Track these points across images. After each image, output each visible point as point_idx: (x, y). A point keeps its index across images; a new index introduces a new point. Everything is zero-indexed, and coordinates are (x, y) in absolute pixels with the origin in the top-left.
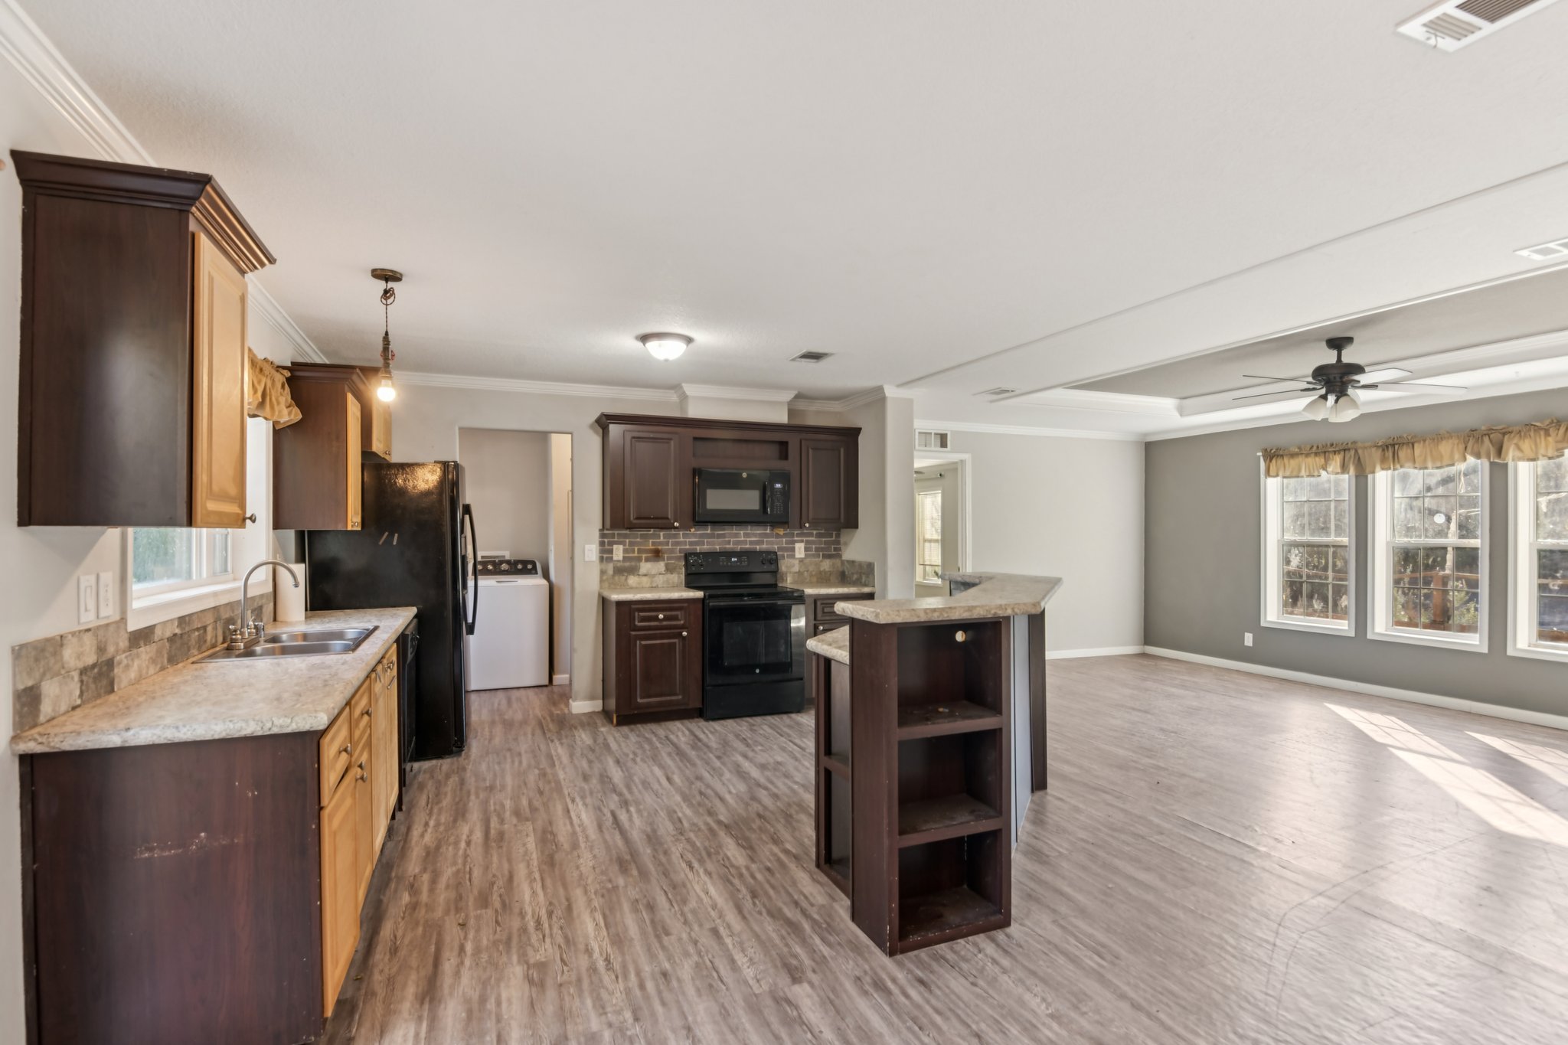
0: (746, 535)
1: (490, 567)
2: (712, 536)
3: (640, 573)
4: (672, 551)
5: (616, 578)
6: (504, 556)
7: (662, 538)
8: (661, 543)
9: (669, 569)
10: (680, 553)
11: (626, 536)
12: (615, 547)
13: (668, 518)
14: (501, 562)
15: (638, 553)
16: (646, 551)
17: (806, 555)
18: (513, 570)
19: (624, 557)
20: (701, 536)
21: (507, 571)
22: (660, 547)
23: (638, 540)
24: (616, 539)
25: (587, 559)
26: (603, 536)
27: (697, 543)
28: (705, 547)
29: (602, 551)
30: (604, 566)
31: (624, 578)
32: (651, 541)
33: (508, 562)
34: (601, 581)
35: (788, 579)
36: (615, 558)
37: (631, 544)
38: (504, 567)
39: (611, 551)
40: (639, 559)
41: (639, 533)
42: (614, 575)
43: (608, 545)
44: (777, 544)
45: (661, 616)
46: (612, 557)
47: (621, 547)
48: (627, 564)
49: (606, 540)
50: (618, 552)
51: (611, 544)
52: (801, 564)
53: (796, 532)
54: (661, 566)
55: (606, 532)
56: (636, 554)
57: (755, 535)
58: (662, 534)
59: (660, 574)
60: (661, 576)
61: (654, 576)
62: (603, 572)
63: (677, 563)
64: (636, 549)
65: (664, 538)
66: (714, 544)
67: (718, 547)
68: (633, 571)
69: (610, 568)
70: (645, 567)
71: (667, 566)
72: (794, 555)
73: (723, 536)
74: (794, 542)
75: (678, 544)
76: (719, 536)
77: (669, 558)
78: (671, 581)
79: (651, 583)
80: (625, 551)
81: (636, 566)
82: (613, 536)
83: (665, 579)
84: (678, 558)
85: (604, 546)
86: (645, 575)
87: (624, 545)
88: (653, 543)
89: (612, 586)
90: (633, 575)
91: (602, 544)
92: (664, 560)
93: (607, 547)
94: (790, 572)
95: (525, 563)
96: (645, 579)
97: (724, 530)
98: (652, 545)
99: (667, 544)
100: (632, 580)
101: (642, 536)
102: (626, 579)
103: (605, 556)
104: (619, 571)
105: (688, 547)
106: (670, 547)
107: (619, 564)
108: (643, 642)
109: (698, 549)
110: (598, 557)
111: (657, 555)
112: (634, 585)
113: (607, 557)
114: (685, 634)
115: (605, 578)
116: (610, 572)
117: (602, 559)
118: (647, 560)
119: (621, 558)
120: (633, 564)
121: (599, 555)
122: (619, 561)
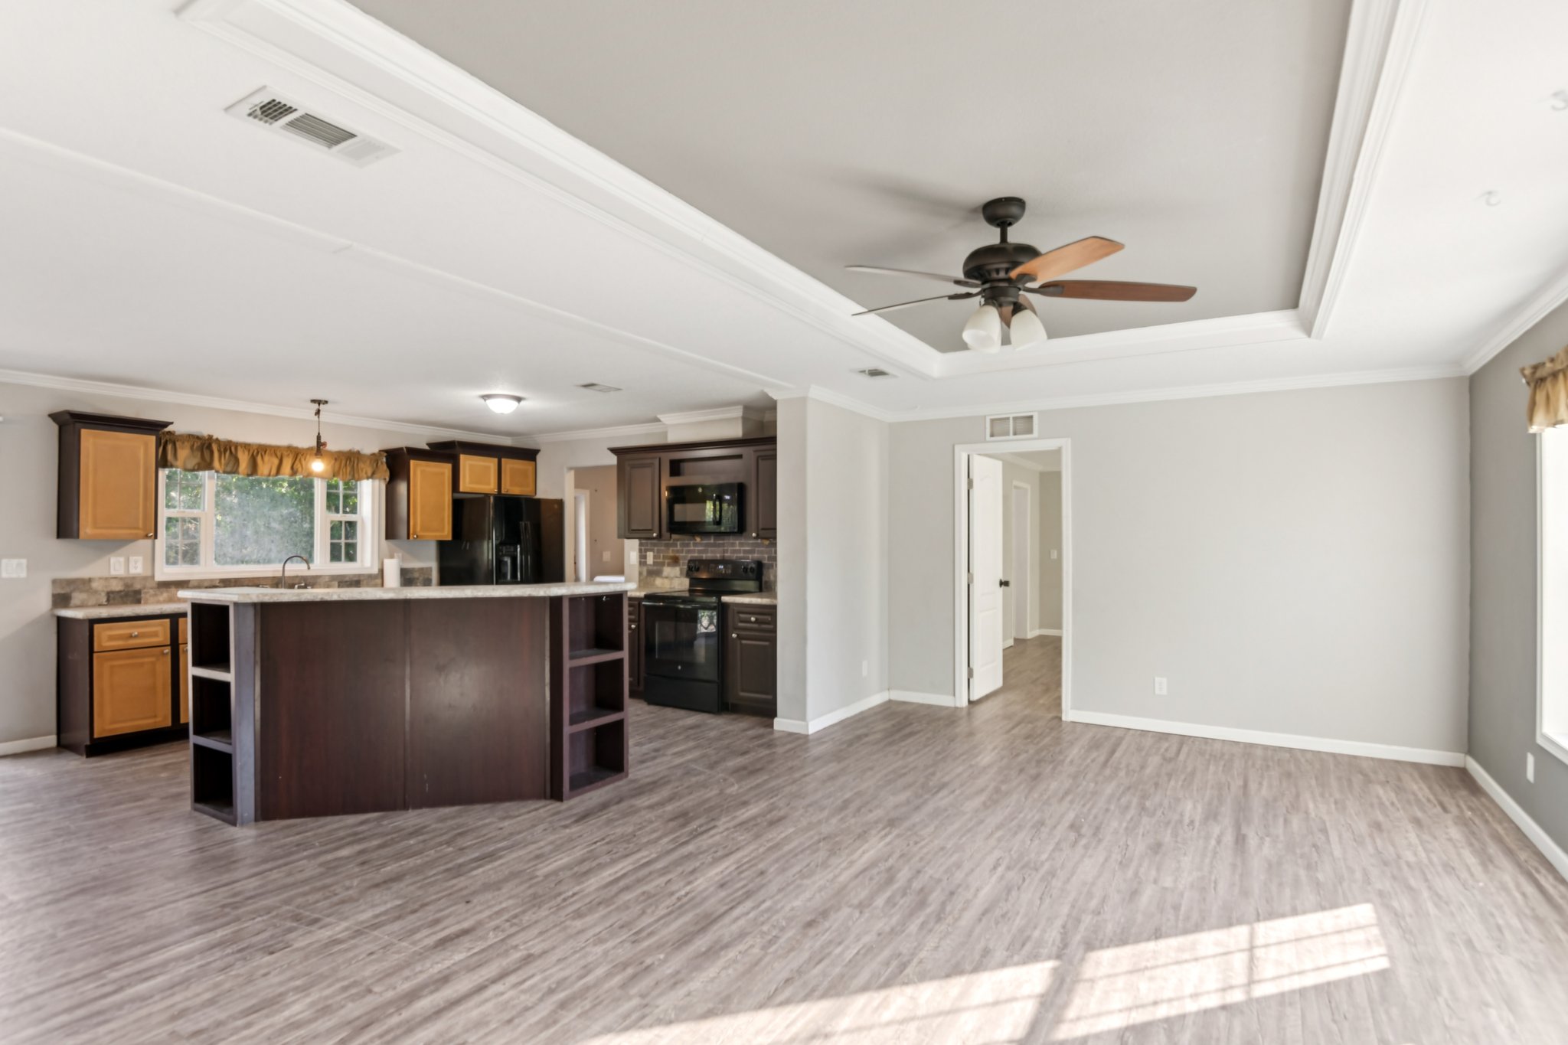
0: (741, 545)
3: (663, 573)
4: (685, 558)
5: (650, 577)
7: (679, 546)
8: (678, 551)
9: (683, 574)
11: (656, 545)
12: (648, 553)
15: (663, 559)
16: (668, 558)
19: (654, 562)
22: (677, 555)
23: (663, 548)
24: (649, 548)
25: (631, 563)
26: (641, 544)
27: (705, 551)
29: (641, 559)
30: (641, 568)
31: (652, 579)
32: (672, 548)
34: (639, 580)
36: (648, 563)
37: (659, 551)
39: (646, 558)
40: (663, 564)
41: (664, 542)
42: (649, 575)
44: (767, 553)
46: (646, 562)
47: (652, 554)
48: (655, 568)
49: (643, 547)
50: (650, 556)
51: (646, 550)
54: (677, 570)
56: (661, 560)
57: (748, 545)
58: (678, 543)
59: (676, 575)
60: (677, 579)
61: (672, 579)
62: (640, 574)
63: (686, 568)
64: (662, 555)
68: (659, 572)
69: (645, 570)
70: (667, 570)
71: (681, 570)
73: (723, 545)
75: (689, 552)
76: (719, 545)
77: (682, 564)
78: (683, 584)
80: (655, 557)
81: (661, 570)
82: (647, 545)
83: (680, 582)
84: (687, 565)
86: (666, 578)
87: (654, 552)
88: (673, 551)
89: (646, 586)
90: (658, 575)
91: (640, 551)
92: (679, 566)
93: (643, 554)
96: (666, 581)
98: (672, 553)
99: (681, 551)
100: (659, 578)
101: (665, 545)
102: (654, 581)
104: (650, 571)
105: (697, 555)
106: (683, 554)
107: (651, 568)
109: (704, 556)
110: (638, 561)
111: (675, 561)
112: (659, 585)
113: (643, 562)
115: (642, 578)
116: (645, 573)
117: (640, 563)
118: (669, 565)
119: (652, 563)
120: (659, 568)
122: (650, 565)
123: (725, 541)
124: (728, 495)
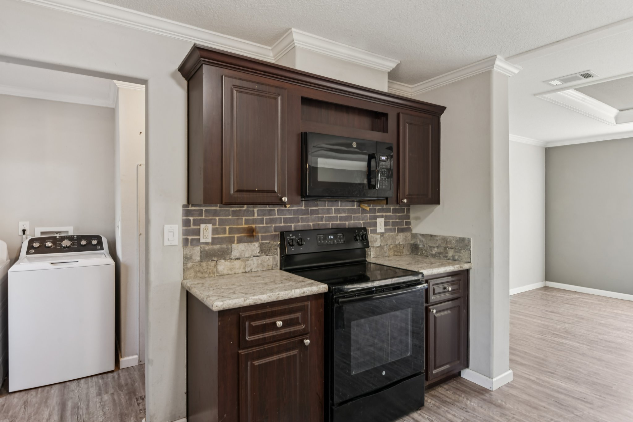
0: (337, 211)
1: (49, 244)
2: (306, 212)
3: (232, 257)
4: (266, 230)
5: (204, 264)
6: (67, 232)
7: (256, 215)
8: (254, 222)
9: (264, 251)
10: (275, 231)
11: (215, 213)
12: (203, 226)
13: (274, 192)
14: (63, 238)
15: (229, 233)
16: (239, 231)
17: (385, 229)
18: (76, 246)
19: (213, 239)
20: (296, 212)
21: (69, 247)
22: (253, 226)
23: (230, 217)
24: (203, 217)
25: (166, 243)
26: (187, 213)
27: (291, 221)
28: (300, 224)
29: (186, 233)
30: (190, 250)
31: (213, 264)
32: (244, 218)
33: (71, 238)
34: (185, 270)
35: (372, 253)
36: (202, 241)
37: (222, 222)
38: (66, 243)
39: (198, 232)
40: (231, 241)
41: (231, 209)
42: (201, 261)
43: (194, 225)
44: (363, 220)
45: (280, 324)
46: (199, 240)
47: (210, 226)
48: (217, 247)
49: (191, 218)
50: (207, 233)
51: (198, 223)
52: (382, 238)
53: (377, 208)
54: (255, 247)
55: (191, 208)
56: (227, 235)
57: (344, 211)
58: (256, 210)
59: (254, 256)
60: (255, 259)
61: (247, 259)
62: (187, 259)
63: (272, 242)
64: (227, 228)
65: (258, 215)
66: (307, 220)
67: (311, 224)
68: (224, 254)
69: (196, 252)
70: (238, 249)
71: (261, 246)
72: (376, 230)
74: (375, 218)
75: (272, 221)
76: (313, 212)
77: (263, 238)
78: (265, 264)
79: (244, 268)
80: (215, 231)
81: (228, 249)
82: (200, 213)
83: (260, 262)
84: (273, 237)
85: (190, 226)
86: (238, 259)
87: (214, 224)
88: (247, 222)
89: (199, 275)
90: (225, 259)
91: (186, 223)
92: (258, 240)
93: (192, 227)
94: (374, 247)
95: (89, 238)
96: (237, 263)
97: (317, 206)
98: (245, 224)
99: (261, 221)
100: (223, 266)
101: (234, 213)
102: (216, 266)
103: (190, 238)
104: (207, 256)
105: (282, 224)
106: (265, 225)
107: (207, 248)
108: (256, 363)
110: (181, 240)
111: (250, 234)
112: (225, 272)
113: (192, 239)
114: (307, 342)
115: (189, 265)
116: (197, 257)
117: (186, 242)
118: (240, 241)
119: (210, 240)
120: (224, 246)
121: (181, 237)
122: (207, 244)
123: (319, 208)
124: (383, 156)
